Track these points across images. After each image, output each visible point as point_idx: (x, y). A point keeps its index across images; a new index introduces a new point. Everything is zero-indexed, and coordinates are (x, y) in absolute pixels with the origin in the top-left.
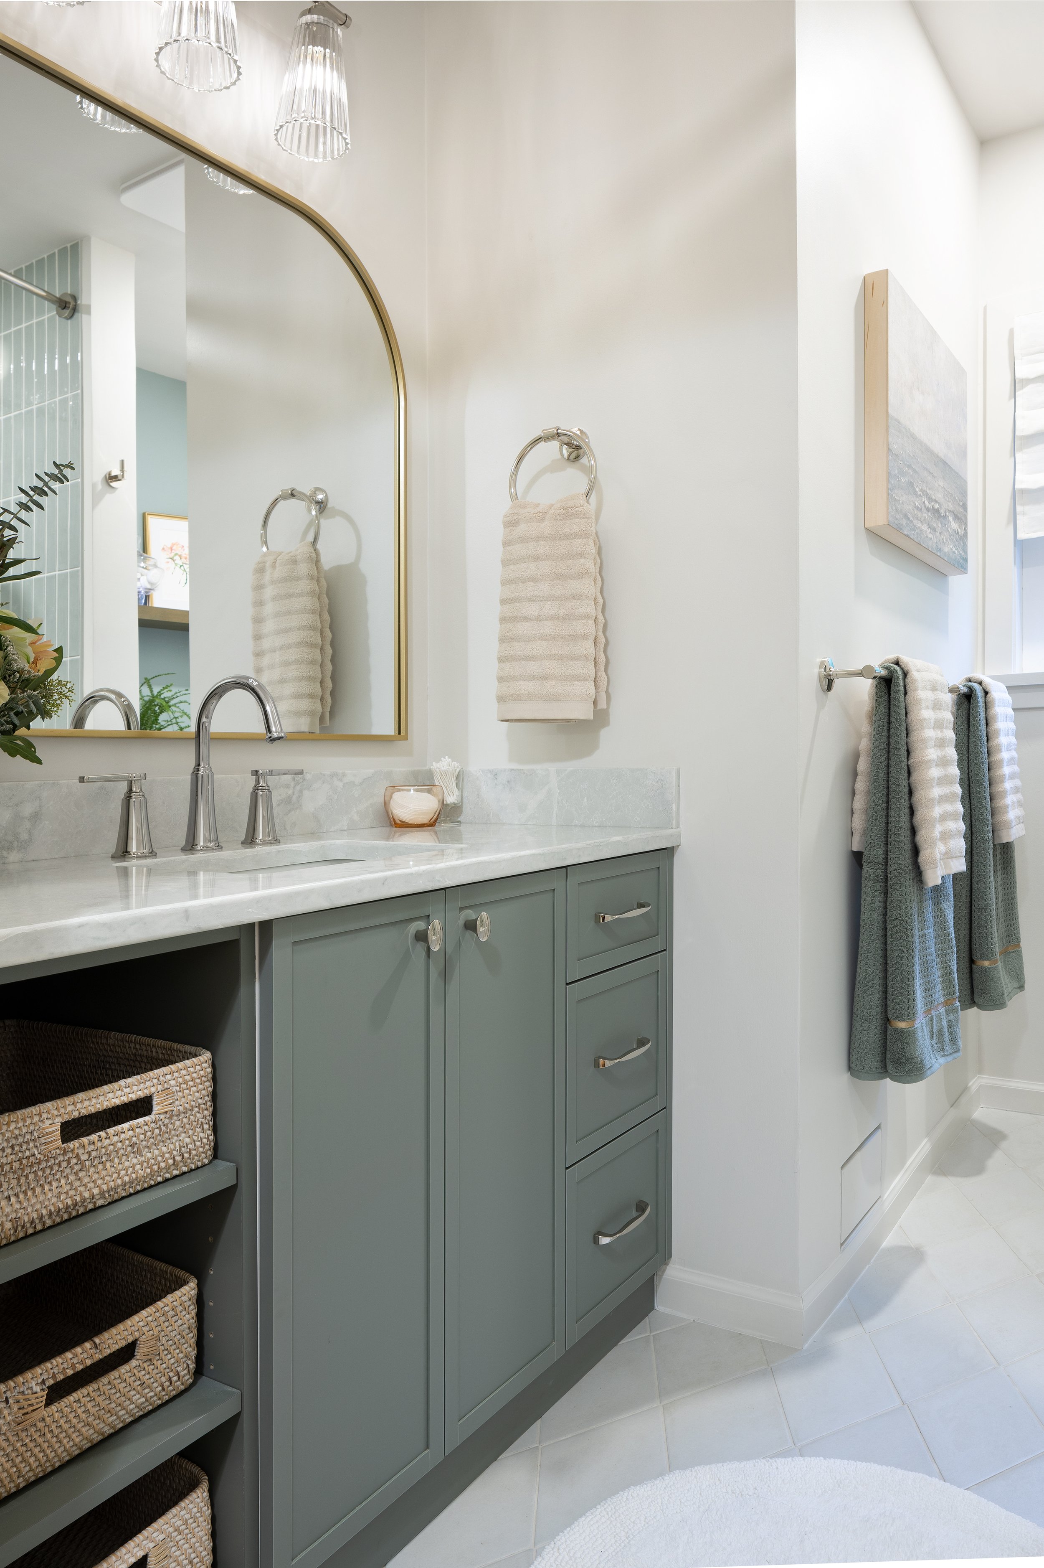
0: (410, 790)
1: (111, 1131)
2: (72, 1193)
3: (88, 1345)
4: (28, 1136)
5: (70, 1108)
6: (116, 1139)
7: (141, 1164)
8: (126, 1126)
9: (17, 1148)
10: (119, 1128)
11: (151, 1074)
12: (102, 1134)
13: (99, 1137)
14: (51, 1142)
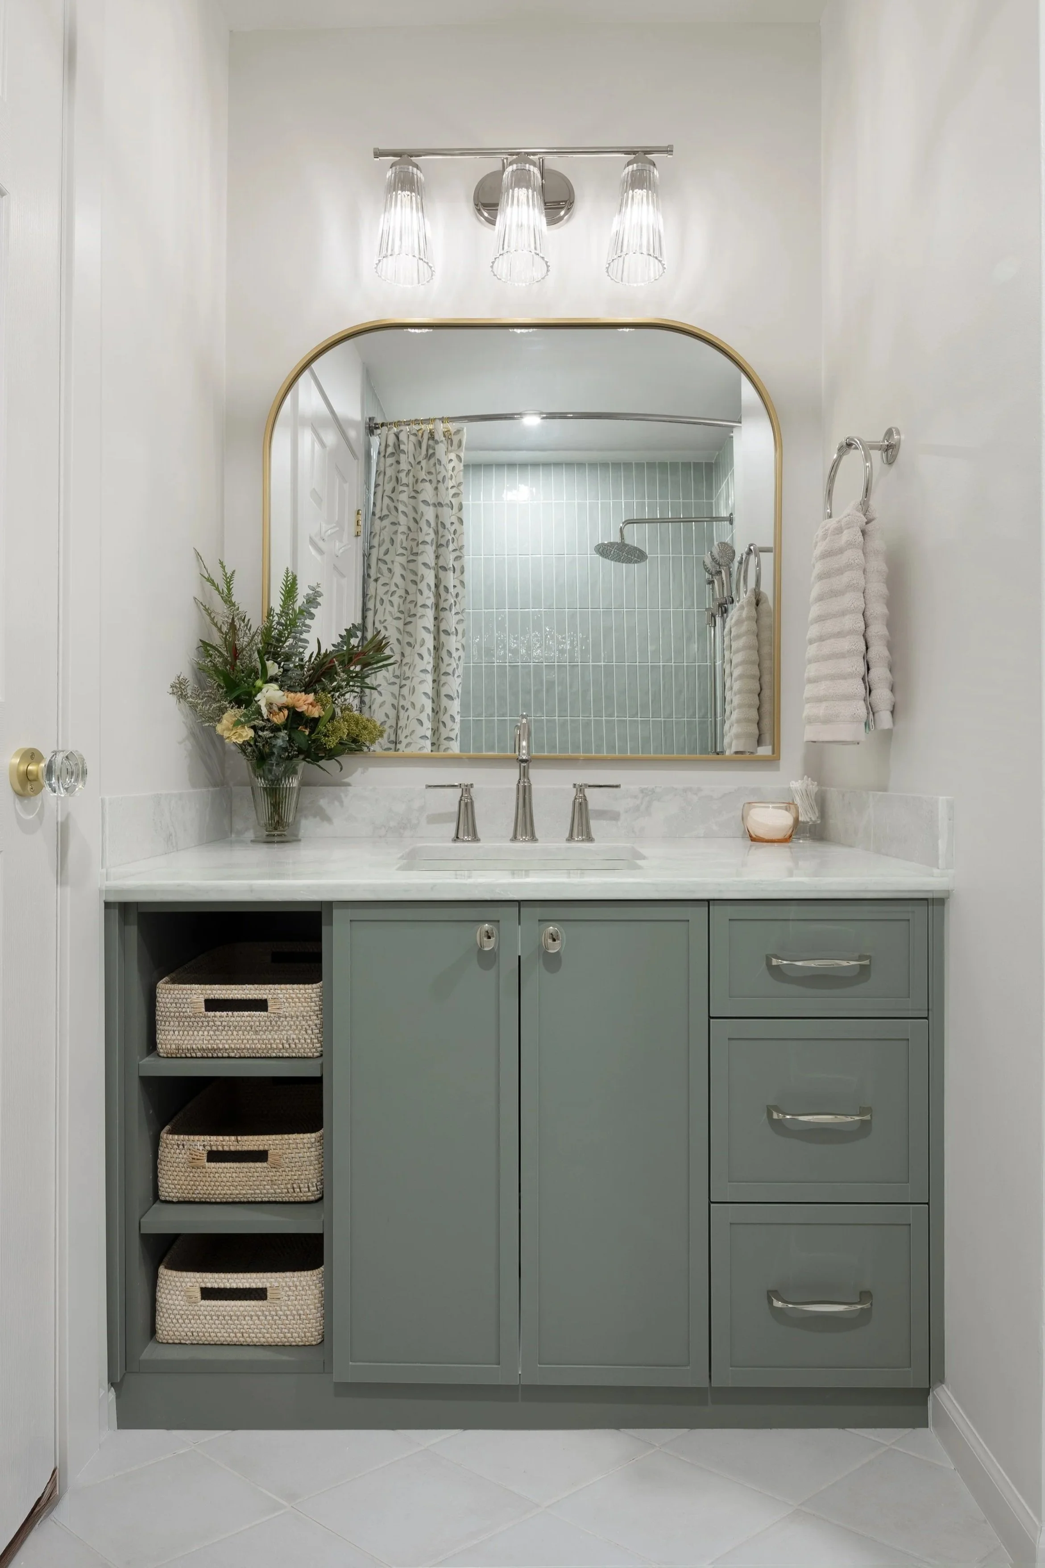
0: (769, 807)
1: (236, 1013)
2: (212, 1042)
3: (233, 1138)
4: (185, 1000)
5: (209, 992)
6: (238, 1019)
7: (259, 1040)
8: (246, 1013)
9: (178, 1005)
10: (241, 1013)
11: (266, 986)
12: (230, 1013)
13: (227, 1014)
14: (196, 1008)
